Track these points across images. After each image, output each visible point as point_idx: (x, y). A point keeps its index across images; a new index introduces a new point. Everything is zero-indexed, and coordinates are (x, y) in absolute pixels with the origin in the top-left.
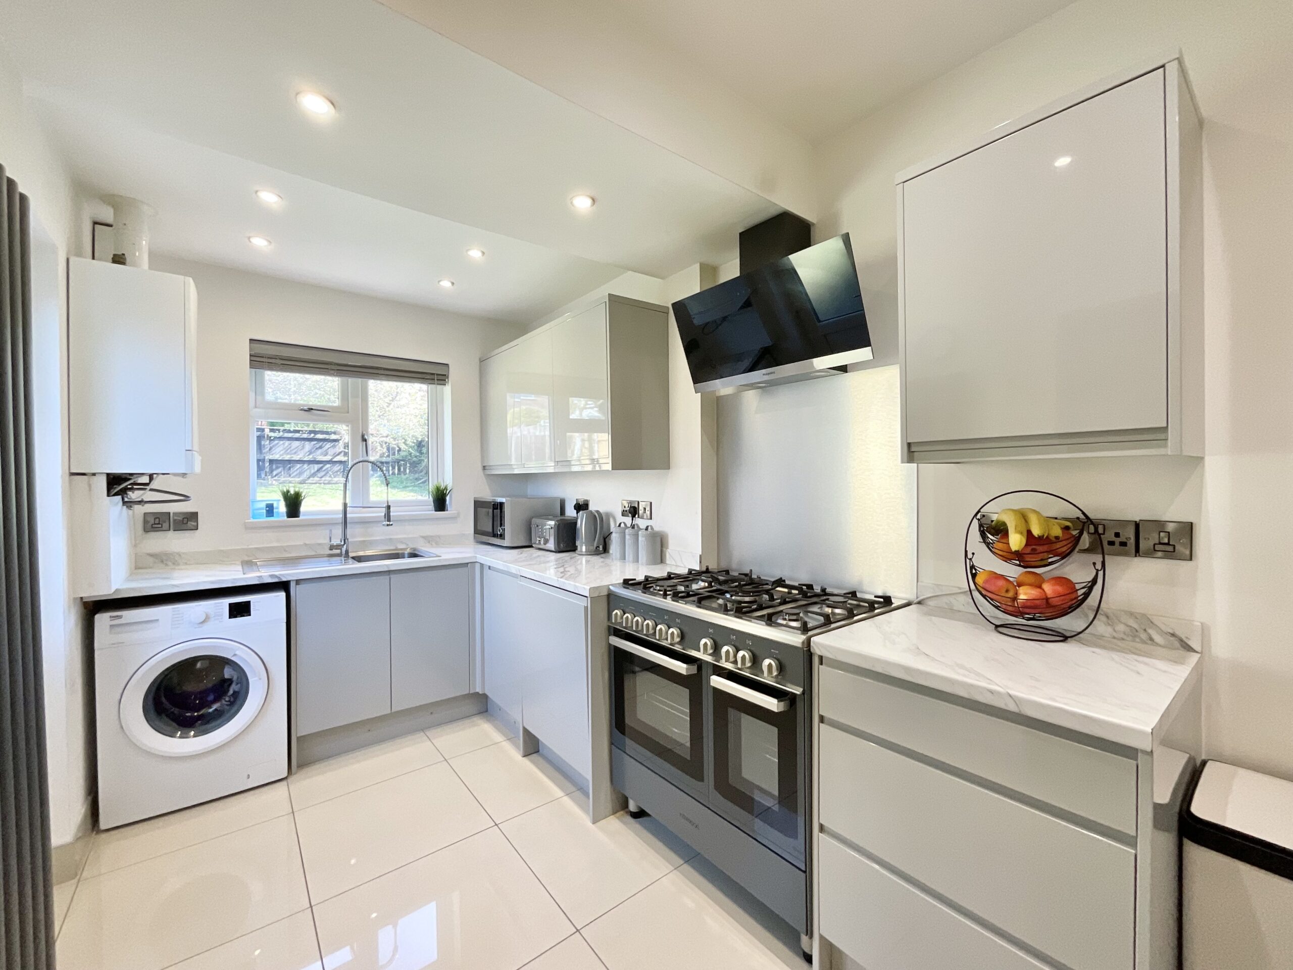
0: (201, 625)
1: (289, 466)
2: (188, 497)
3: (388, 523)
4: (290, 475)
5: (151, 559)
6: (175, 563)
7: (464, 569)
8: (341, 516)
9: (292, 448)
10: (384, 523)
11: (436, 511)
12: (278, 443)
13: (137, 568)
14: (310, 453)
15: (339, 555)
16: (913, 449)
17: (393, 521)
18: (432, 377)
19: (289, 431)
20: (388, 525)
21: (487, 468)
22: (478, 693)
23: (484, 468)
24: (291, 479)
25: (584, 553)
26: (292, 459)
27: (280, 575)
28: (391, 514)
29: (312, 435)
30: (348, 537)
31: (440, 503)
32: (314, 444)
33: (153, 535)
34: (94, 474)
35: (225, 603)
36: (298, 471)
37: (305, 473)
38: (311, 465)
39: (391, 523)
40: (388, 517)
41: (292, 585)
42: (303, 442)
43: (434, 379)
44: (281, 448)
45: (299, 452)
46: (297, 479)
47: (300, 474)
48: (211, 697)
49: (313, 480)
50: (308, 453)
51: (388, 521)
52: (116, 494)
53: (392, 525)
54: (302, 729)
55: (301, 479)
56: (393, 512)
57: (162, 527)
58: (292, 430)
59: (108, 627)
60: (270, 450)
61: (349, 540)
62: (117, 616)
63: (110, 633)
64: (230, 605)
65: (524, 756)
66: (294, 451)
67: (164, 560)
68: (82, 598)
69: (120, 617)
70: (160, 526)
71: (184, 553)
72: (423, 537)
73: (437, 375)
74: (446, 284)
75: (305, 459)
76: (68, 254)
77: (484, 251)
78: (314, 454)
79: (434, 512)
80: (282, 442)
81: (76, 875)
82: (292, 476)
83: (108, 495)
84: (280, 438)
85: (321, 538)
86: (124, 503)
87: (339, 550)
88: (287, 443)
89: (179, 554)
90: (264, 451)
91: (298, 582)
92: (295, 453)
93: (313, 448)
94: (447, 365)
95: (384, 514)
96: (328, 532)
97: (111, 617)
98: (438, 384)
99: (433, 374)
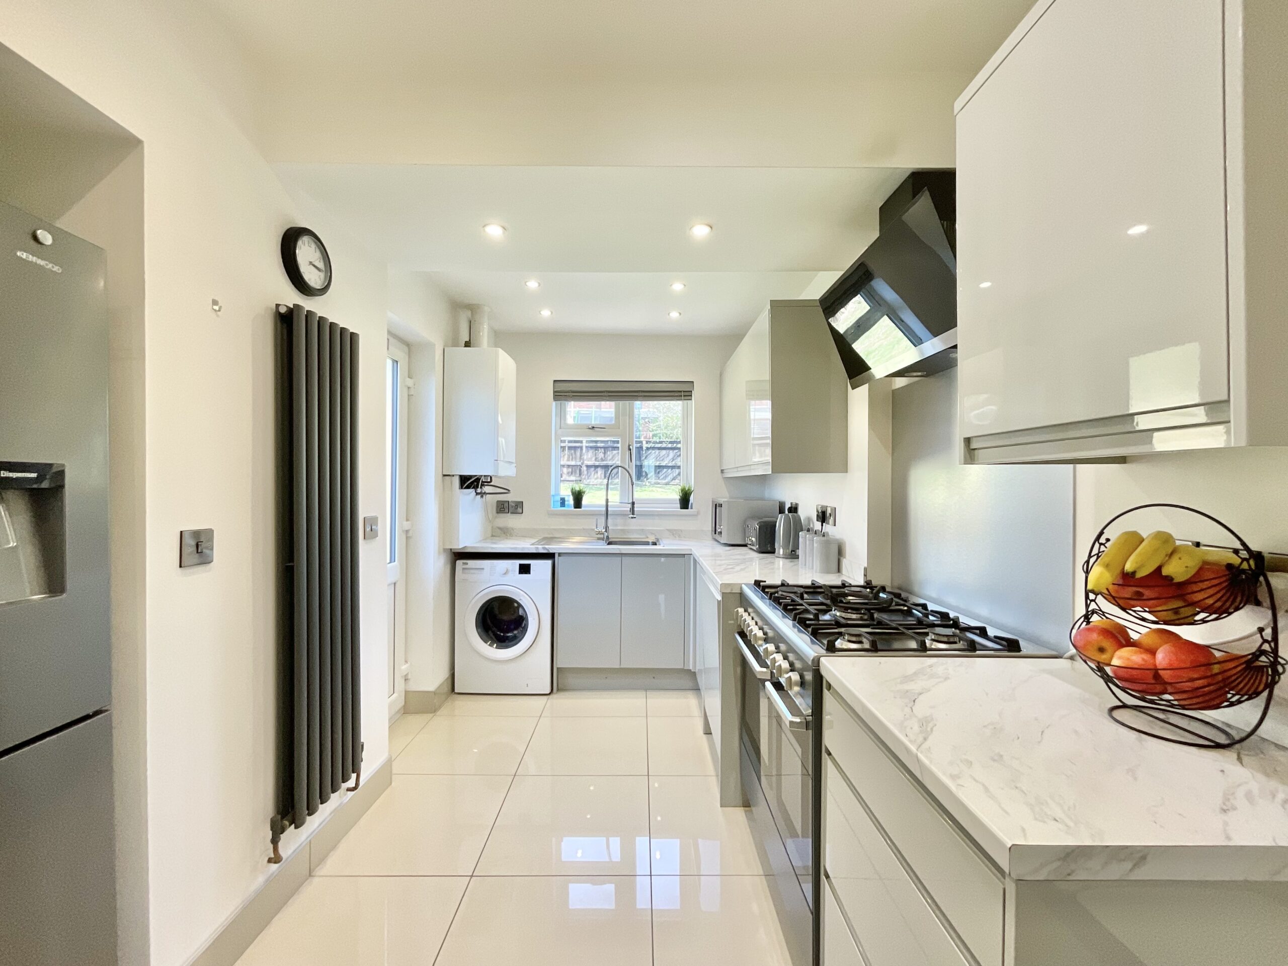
0: (504, 575)
1: (659, 470)
2: (509, 490)
3: (633, 516)
4: (659, 478)
5: (499, 531)
6: (511, 535)
7: (680, 560)
8: (604, 509)
9: (661, 456)
10: (630, 516)
11: (681, 508)
12: (651, 453)
13: (492, 536)
14: (673, 459)
15: (603, 539)
16: (973, 446)
17: (637, 515)
18: (679, 394)
19: (656, 443)
20: (632, 518)
21: (725, 471)
22: (690, 670)
23: (722, 471)
24: (659, 481)
25: (781, 556)
26: (661, 465)
27: (549, 548)
28: (635, 509)
29: (675, 445)
30: (609, 525)
31: (685, 502)
32: (676, 452)
33: (501, 515)
34: (453, 476)
35: (517, 563)
36: (664, 475)
37: (670, 477)
38: (673, 470)
39: (635, 516)
40: (632, 510)
41: (556, 556)
42: (668, 451)
43: (681, 396)
44: (653, 456)
45: (665, 459)
46: (664, 481)
47: (666, 477)
48: (512, 627)
49: (674, 482)
50: (671, 460)
51: (632, 514)
52: (468, 487)
53: (635, 518)
54: (558, 664)
55: (666, 481)
56: (637, 508)
57: (504, 510)
58: (658, 441)
59: (461, 569)
60: (646, 457)
61: (610, 528)
62: (466, 563)
63: (463, 573)
64: (520, 564)
65: (705, 734)
66: (662, 458)
67: (505, 532)
68: (451, 549)
69: (467, 564)
70: (503, 509)
71: (515, 529)
72: (668, 530)
73: (684, 391)
74: (674, 315)
75: (669, 465)
76: (444, 346)
77: (685, 284)
78: (676, 461)
79: (679, 509)
80: (654, 451)
81: (435, 712)
82: (660, 478)
83: (462, 487)
84: (653, 448)
85: (590, 524)
86: (477, 494)
87: (603, 535)
88: (657, 451)
89: (513, 529)
90: (642, 459)
91: (560, 554)
92: (663, 460)
93: (675, 456)
94: (693, 382)
95: (629, 509)
96: (595, 520)
97: (463, 563)
98: (684, 400)
99: (681, 392)
